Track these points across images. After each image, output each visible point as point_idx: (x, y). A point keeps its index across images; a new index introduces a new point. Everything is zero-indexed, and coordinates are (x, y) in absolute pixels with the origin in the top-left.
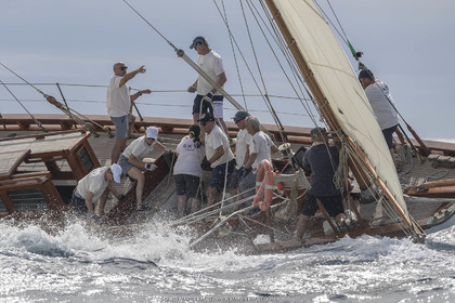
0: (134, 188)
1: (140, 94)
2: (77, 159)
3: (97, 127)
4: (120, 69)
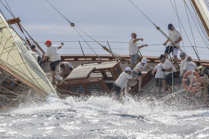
1: (143, 46)
2: (115, 72)
3: (123, 60)
4: (134, 36)
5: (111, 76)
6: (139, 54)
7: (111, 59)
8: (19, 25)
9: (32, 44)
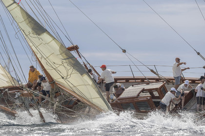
0: (181, 102)
1: (186, 69)
2: (161, 92)
3: (168, 81)
4: (178, 60)
5: (158, 95)
6: (182, 76)
7: (158, 80)
8: (77, 51)
9: (89, 68)
